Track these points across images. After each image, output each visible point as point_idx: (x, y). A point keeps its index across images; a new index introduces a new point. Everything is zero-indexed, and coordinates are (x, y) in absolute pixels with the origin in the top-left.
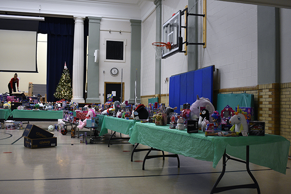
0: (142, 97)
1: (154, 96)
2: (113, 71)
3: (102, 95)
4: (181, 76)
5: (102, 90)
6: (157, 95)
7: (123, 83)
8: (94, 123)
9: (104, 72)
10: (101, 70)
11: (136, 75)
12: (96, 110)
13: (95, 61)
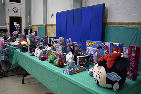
0: (32, 25)
1: (42, 25)
2: (14, 10)
3: (8, 24)
4: (67, 12)
5: (8, 21)
6: (44, 25)
7: (21, 17)
8: (3, 57)
9: (8, 10)
10: (7, 9)
11: (29, 12)
12: (5, 39)
13: (2, 3)
